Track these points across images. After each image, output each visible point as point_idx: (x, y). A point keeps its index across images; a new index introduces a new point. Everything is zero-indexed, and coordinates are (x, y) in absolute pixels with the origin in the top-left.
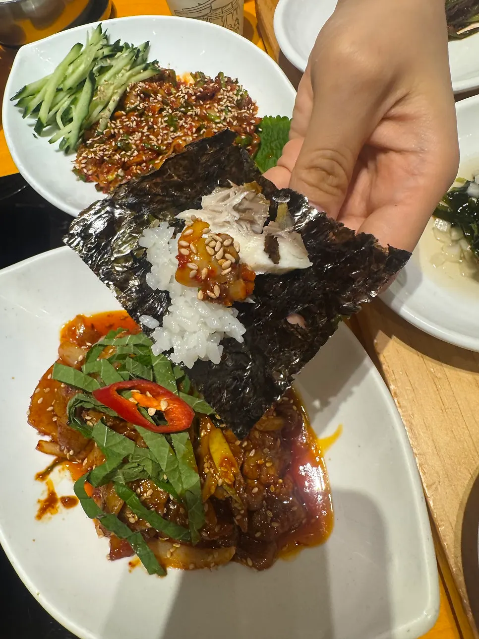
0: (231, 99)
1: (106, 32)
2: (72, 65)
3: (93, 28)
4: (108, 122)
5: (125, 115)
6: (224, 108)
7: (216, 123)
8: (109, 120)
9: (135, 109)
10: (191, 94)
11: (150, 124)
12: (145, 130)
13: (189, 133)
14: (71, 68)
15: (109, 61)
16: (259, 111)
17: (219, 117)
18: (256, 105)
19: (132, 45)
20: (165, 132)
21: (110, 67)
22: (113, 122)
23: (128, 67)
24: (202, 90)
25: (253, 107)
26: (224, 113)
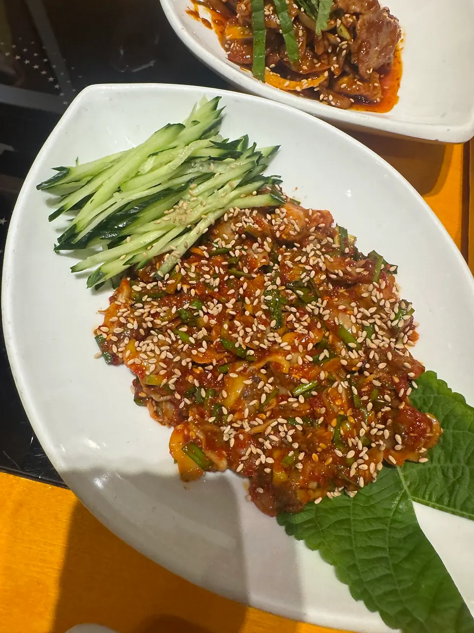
0: (385, 316)
1: (222, 109)
2: (154, 157)
3: (204, 98)
4: (177, 264)
5: (207, 259)
6: (369, 325)
7: (350, 349)
8: (179, 261)
9: (225, 253)
10: (321, 268)
11: (241, 291)
12: (230, 305)
13: (301, 348)
14: (151, 162)
15: (213, 167)
16: (419, 343)
17: (356, 336)
18: (417, 330)
19: (255, 144)
20: (262, 327)
21: (211, 175)
22: (185, 264)
23: (236, 183)
24: (341, 274)
25: (411, 332)
26: (365, 333)
